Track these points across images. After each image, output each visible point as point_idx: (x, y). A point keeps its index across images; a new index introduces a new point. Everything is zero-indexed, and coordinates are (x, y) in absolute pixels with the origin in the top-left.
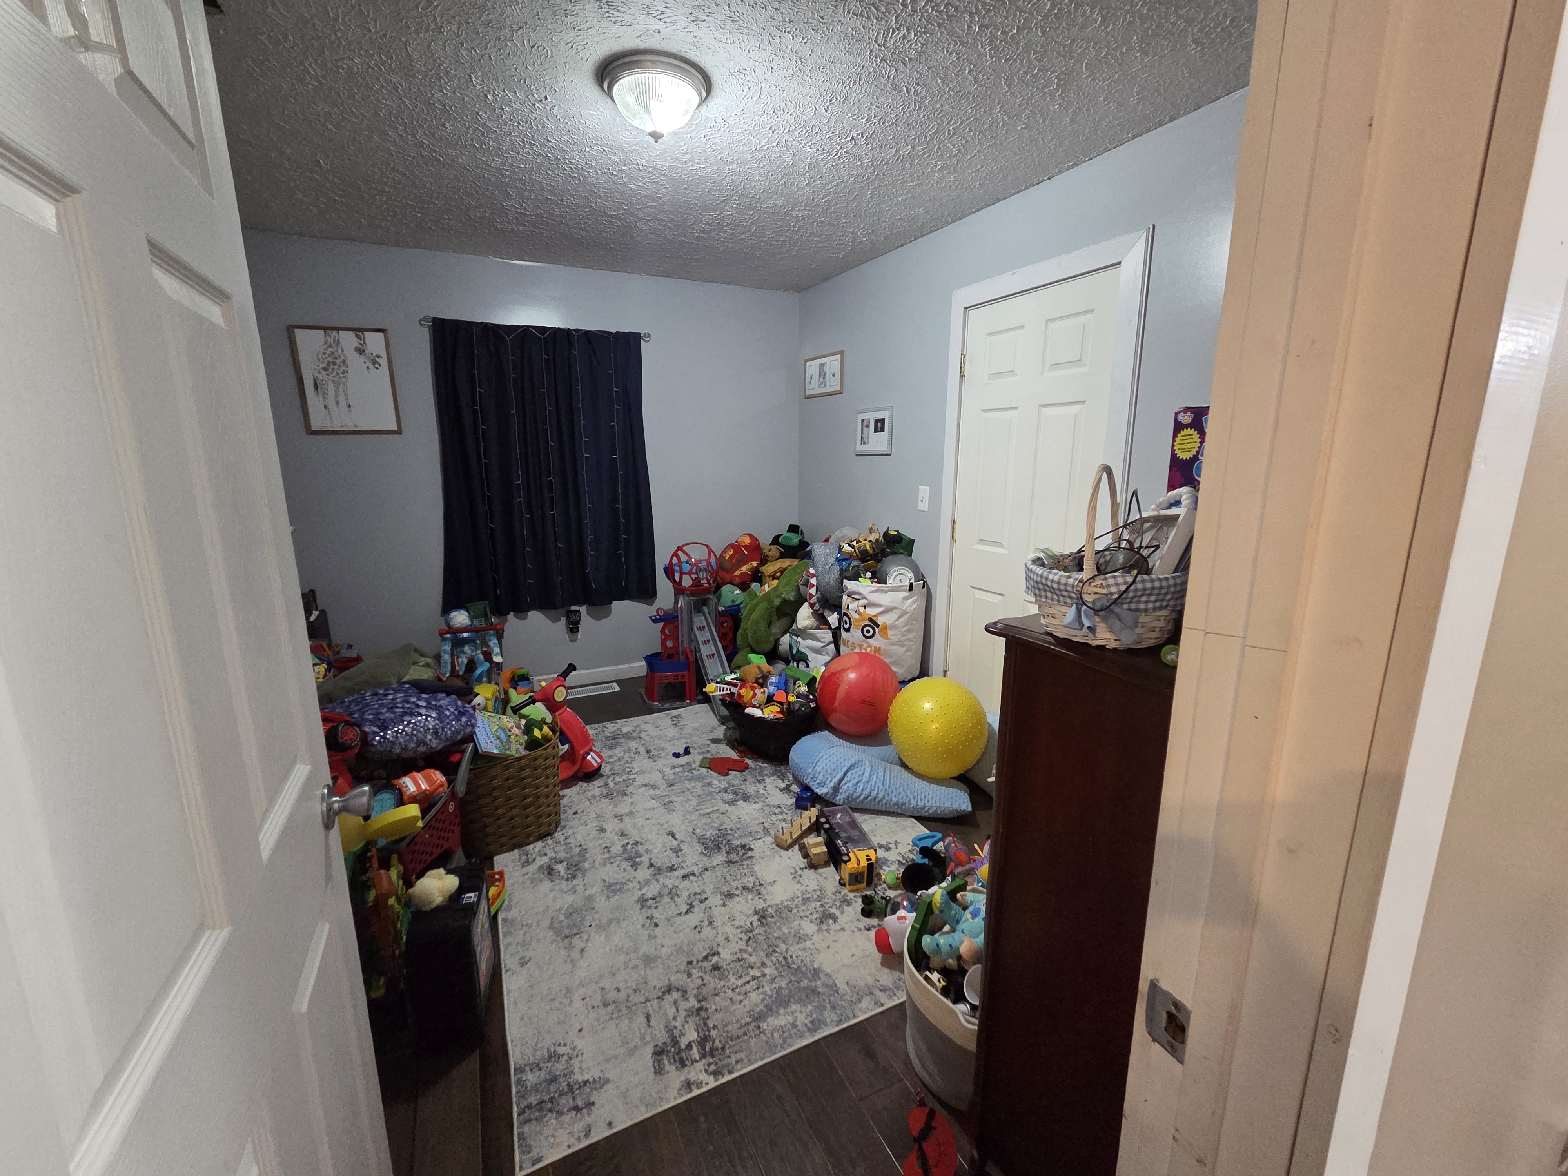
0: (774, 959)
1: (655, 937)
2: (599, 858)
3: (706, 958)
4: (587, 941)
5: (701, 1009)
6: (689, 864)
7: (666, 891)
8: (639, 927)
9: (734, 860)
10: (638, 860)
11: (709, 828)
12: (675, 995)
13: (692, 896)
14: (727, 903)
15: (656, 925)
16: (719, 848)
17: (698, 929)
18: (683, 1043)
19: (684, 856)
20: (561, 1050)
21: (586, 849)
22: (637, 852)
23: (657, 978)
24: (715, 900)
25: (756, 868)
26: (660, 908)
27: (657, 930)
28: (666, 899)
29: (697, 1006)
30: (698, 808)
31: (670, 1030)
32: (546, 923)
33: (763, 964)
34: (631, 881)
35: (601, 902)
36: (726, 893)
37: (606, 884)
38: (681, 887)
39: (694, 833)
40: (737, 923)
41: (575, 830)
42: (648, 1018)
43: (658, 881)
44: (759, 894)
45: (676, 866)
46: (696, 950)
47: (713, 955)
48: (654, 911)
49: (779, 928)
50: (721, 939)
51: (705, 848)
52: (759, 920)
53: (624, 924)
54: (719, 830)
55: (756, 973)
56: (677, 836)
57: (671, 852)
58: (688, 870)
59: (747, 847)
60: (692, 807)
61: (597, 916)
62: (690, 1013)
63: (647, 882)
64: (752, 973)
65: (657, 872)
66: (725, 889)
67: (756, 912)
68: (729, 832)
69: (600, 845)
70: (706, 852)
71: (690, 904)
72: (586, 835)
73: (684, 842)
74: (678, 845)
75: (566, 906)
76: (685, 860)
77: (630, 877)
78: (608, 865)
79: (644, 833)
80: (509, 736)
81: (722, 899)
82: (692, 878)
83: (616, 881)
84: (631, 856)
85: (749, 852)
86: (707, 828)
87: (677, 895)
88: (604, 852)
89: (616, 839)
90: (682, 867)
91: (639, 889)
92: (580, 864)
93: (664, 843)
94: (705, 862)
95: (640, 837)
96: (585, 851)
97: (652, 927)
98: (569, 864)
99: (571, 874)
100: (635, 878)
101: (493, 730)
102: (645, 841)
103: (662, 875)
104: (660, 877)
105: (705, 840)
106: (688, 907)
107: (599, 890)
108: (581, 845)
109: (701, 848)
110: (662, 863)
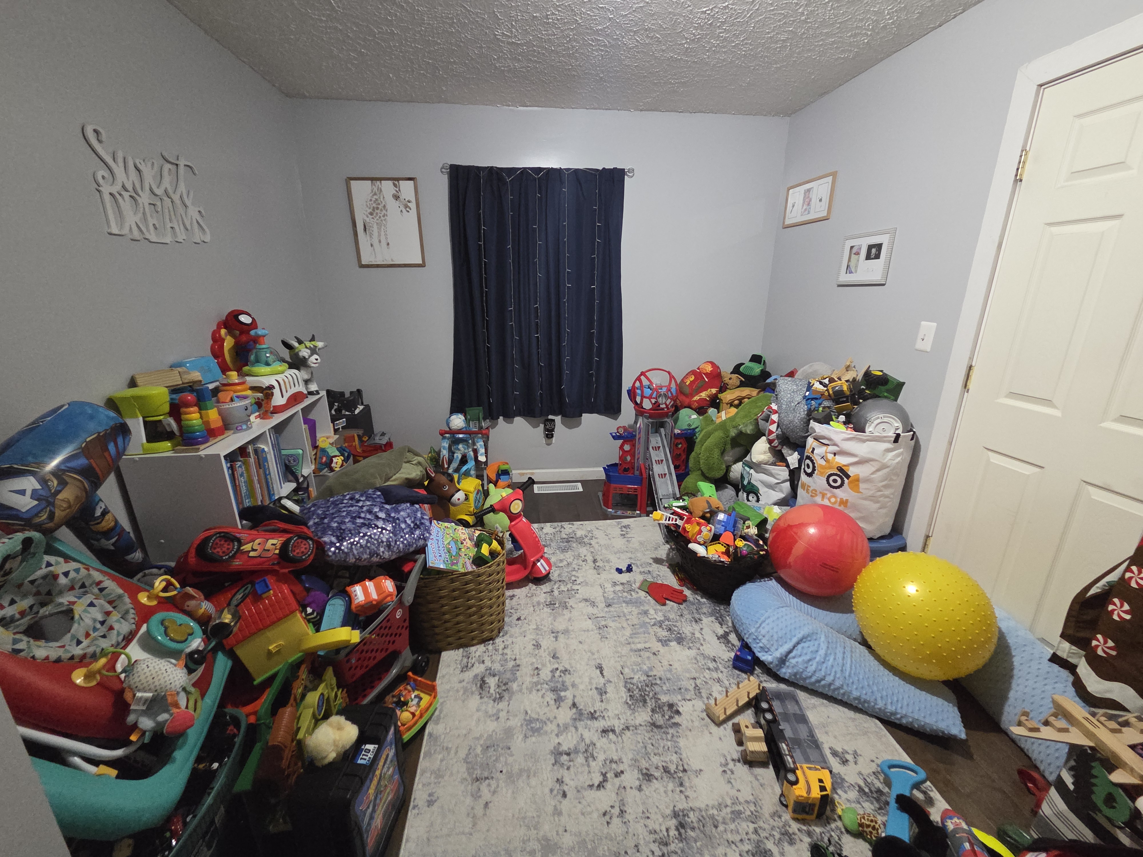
1: (560, 814)
2: (528, 680)
4: (494, 792)
6: (610, 714)
7: (582, 747)
8: (547, 790)
9: (658, 724)
10: (563, 694)
11: (638, 671)
13: (608, 762)
14: (644, 787)
16: (645, 701)
17: (607, 818)
19: (608, 701)
21: (519, 666)
22: (563, 682)
24: (631, 778)
25: (682, 742)
26: (572, 771)
27: (565, 802)
28: (580, 759)
30: (630, 640)
32: (462, 754)
34: (551, 722)
35: (518, 743)
36: (644, 771)
37: (528, 718)
38: (598, 745)
39: (622, 673)
40: (652, 825)
41: (514, 640)
43: (576, 728)
44: (681, 784)
45: (598, 714)
46: (600, 851)
48: (566, 772)
49: (700, 852)
51: (630, 696)
52: (677, 828)
53: (533, 781)
54: (648, 676)
56: (605, 673)
57: (595, 691)
58: (609, 724)
59: (675, 708)
60: (625, 638)
61: (510, 760)
63: (566, 727)
65: (578, 717)
66: (644, 764)
67: (675, 815)
68: (658, 682)
69: (532, 664)
70: (630, 703)
71: (604, 775)
72: (522, 648)
73: (611, 682)
74: (605, 684)
75: (485, 736)
76: (608, 707)
77: (551, 716)
78: (534, 692)
79: (575, 659)
80: (460, 549)
81: (638, 779)
82: (611, 735)
83: (537, 717)
84: (557, 687)
85: (676, 717)
86: (636, 670)
87: (592, 756)
88: (534, 674)
89: (548, 660)
90: (604, 716)
91: (557, 735)
92: (510, 684)
93: (591, 679)
94: (627, 716)
95: (570, 664)
96: (517, 668)
97: (559, 797)
98: (500, 680)
99: (499, 694)
100: (555, 718)
101: (446, 543)
102: (574, 671)
103: (582, 723)
104: (580, 725)
105: (632, 686)
106: (601, 779)
107: (519, 724)
108: (515, 660)
109: (627, 696)
110: (585, 706)
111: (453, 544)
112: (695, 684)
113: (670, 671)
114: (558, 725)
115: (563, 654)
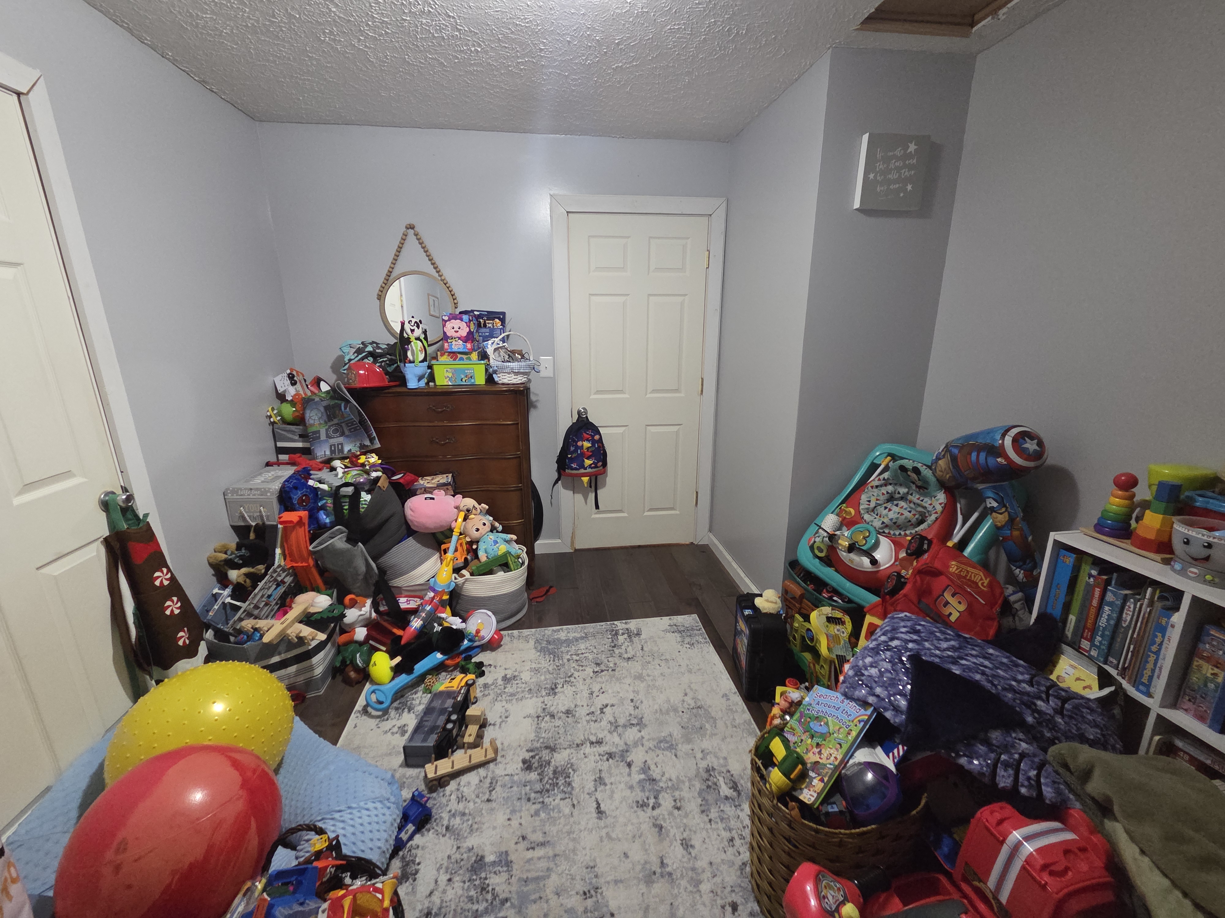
0: (561, 662)
1: (634, 691)
2: (685, 793)
3: (602, 671)
4: (683, 701)
5: (614, 647)
6: (592, 758)
7: (620, 729)
8: (645, 702)
9: (548, 751)
10: (642, 776)
11: (553, 810)
12: (626, 656)
13: (599, 720)
14: (573, 706)
15: (632, 700)
16: (555, 772)
17: (602, 691)
18: (626, 636)
19: (594, 772)
20: (688, 646)
21: (703, 812)
22: (643, 790)
23: (635, 667)
24: (582, 712)
25: (532, 736)
26: (628, 714)
27: (631, 697)
28: (621, 721)
29: (614, 649)
30: (552, 864)
31: (631, 641)
32: (720, 724)
33: (568, 660)
34: (650, 748)
35: (677, 732)
36: (570, 716)
37: (673, 751)
38: (606, 732)
39: (574, 805)
40: (573, 689)
41: (724, 856)
42: (642, 649)
43: (626, 744)
44: (544, 709)
45: (605, 758)
46: (607, 677)
47: (597, 672)
48: (632, 713)
49: (546, 679)
50: (588, 681)
51: (569, 777)
52: (556, 688)
53: (656, 707)
54: (543, 802)
55: (575, 657)
56: (595, 805)
57: (607, 781)
58: (595, 749)
59: (526, 766)
60: (560, 869)
61: (679, 719)
62: (620, 647)
63: (636, 744)
64: (578, 658)
65: (625, 753)
66: (570, 720)
67: (555, 694)
68: (533, 795)
69: (686, 815)
70: (570, 770)
71: (602, 712)
72: (707, 840)
73: (588, 794)
74: (596, 790)
75: (707, 737)
76: (595, 764)
77: (651, 754)
78: (674, 778)
79: (632, 824)
80: (812, 737)
81: (576, 711)
82: (593, 739)
83: (665, 753)
84: (650, 784)
85: (527, 758)
86: (556, 811)
87: (611, 723)
88: (680, 801)
89: (668, 821)
90: (599, 755)
91: (643, 738)
92: (705, 787)
93: (611, 797)
94: (575, 756)
95: (638, 817)
96: (703, 808)
97: (635, 699)
98: (717, 791)
99: (711, 775)
100: (647, 752)
101: (830, 719)
102: (632, 808)
103: (621, 749)
104: (622, 747)
105: (565, 789)
106: (605, 710)
107: (680, 746)
108: (710, 821)
109: (573, 776)
110: (618, 766)
111: (823, 730)
112: (490, 794)
113: (513, 812)
114: (643, 745)
115: (651, 836)
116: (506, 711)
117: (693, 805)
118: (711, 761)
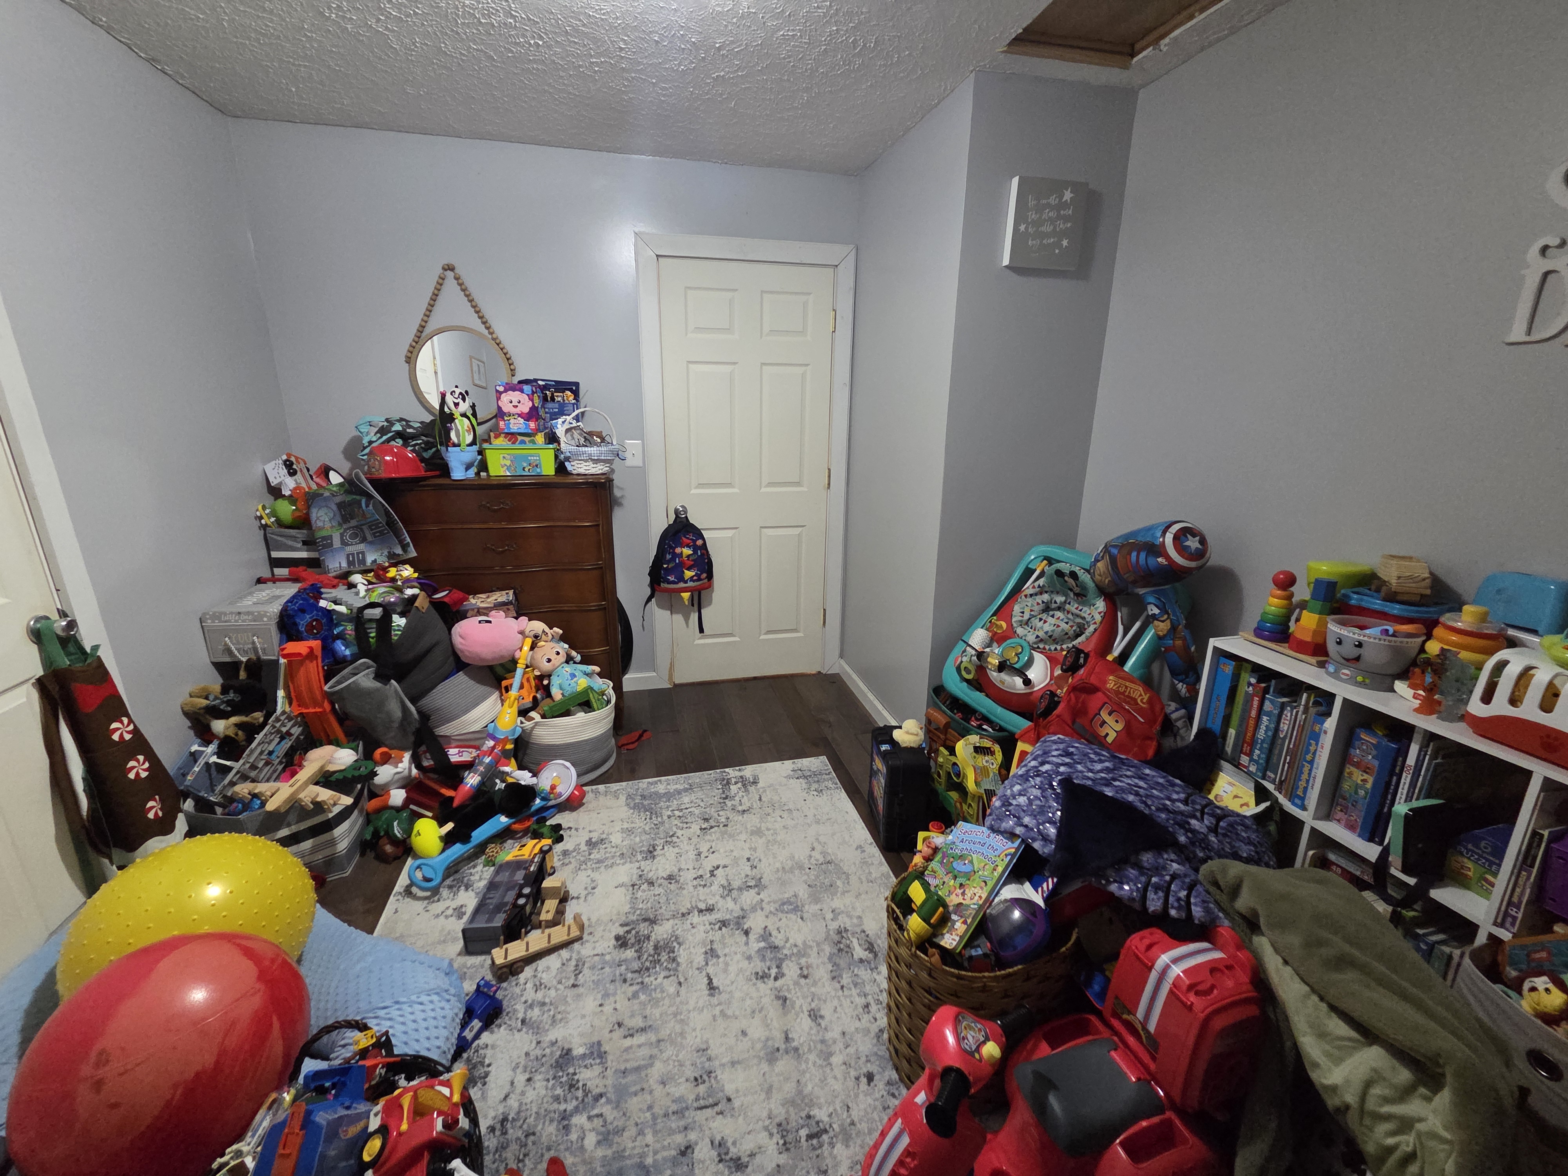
0: (659, 819)
1: (750, 849)
2: (813, 959)
3: (712, 827)
4: (810, 856)
5: (726, 798)
6: (702, 928)
7: (735, 893)
8: (764, 860)
9: (647, 924)
10: (762, 944)
11: (655, 990)
12: (740, 808)
13: (708, 884)
14: (676, 870)
15: (748, 859)
16: (656, 947)
17: (711, 850)
18: (739, 785)
19: (704, 943)
20: (815, 793)
21: (833, 978)
22: (763, 959)
23: (752, 820)
24: (687, 877)
25: (627, 908)
26: (743, 875)
27: (748, 856)
28: (736, 884)
29: (726, 801)
30: (655, 1051)
31: (747, 791)
32: (853, 879)
33: (669, 817)
34: (771, 912)
35: (803, 892)
36: (673, 882)
37: (799, 913)
38: (718, 897)
39: (680, 984)
40: (676, 850)
41: (858, 1024)
42: (760, 799)
43: (742, 909)
44: (640, 876)
45: (717, 927)
46: (718, 835)
47: (705, 829)
48: (749, 873)
49: (641, 841)
50: (695, 840)
51: (673, 952)
52: (655, 850)
53: (778, 865)
54: (642, 983)
55: (677, 813)
56: (706, 981)
57: (720, 953)
58: (704, 918)
59: (620, 943)
60: (665, 1055)
61: (805, 877)
62: (732, 798)
63: (754, 909)
64: (681, 814)
65: (741, 921)
66: (673, 887)
67: (654, 857)
68: (629, 975)
69: (815, 984)
70: (675, 944)
71: (712, 875)
72: (839, 1009)
73: (698, 969)
74: (707, 964)
75: (839, 894)
76: (705, 935)
77: (773, 919)
78: (800, 943)
79: (751, 998)
80: (955, 878)
81: (680, 876)
82: (702, 906)
83: (789, 916)
84: (771, 952)
85: (621, 933)
86: (658, 991)
87: (724, 887)
88: (807, 968)
89: (793, 992)
90: (710, 924)
91: (762, 901)
92: (836, 951)
93: (725, 971)
94: (681, 928)
95: (758, 990)
96: (834, 974)
97: (752, 858)
98: (850, 954)
99: (843, 937)
100: (767, 917)
101: (974, 856)
102: (751, 980)
103: (736, 915)
104: (737, 913)
105: (669, 966)
106: (715, 872)
107: (807, 907)
108: (842, 987)
109: (678, 951)
110: (733, 935)
111: (967, 868)
112: (576, 979)
113: (606, 995)
114: (762, 909)
115: (773, 1010)
116: (593, 881)
117: (822, 972)
118: (844, 921)
